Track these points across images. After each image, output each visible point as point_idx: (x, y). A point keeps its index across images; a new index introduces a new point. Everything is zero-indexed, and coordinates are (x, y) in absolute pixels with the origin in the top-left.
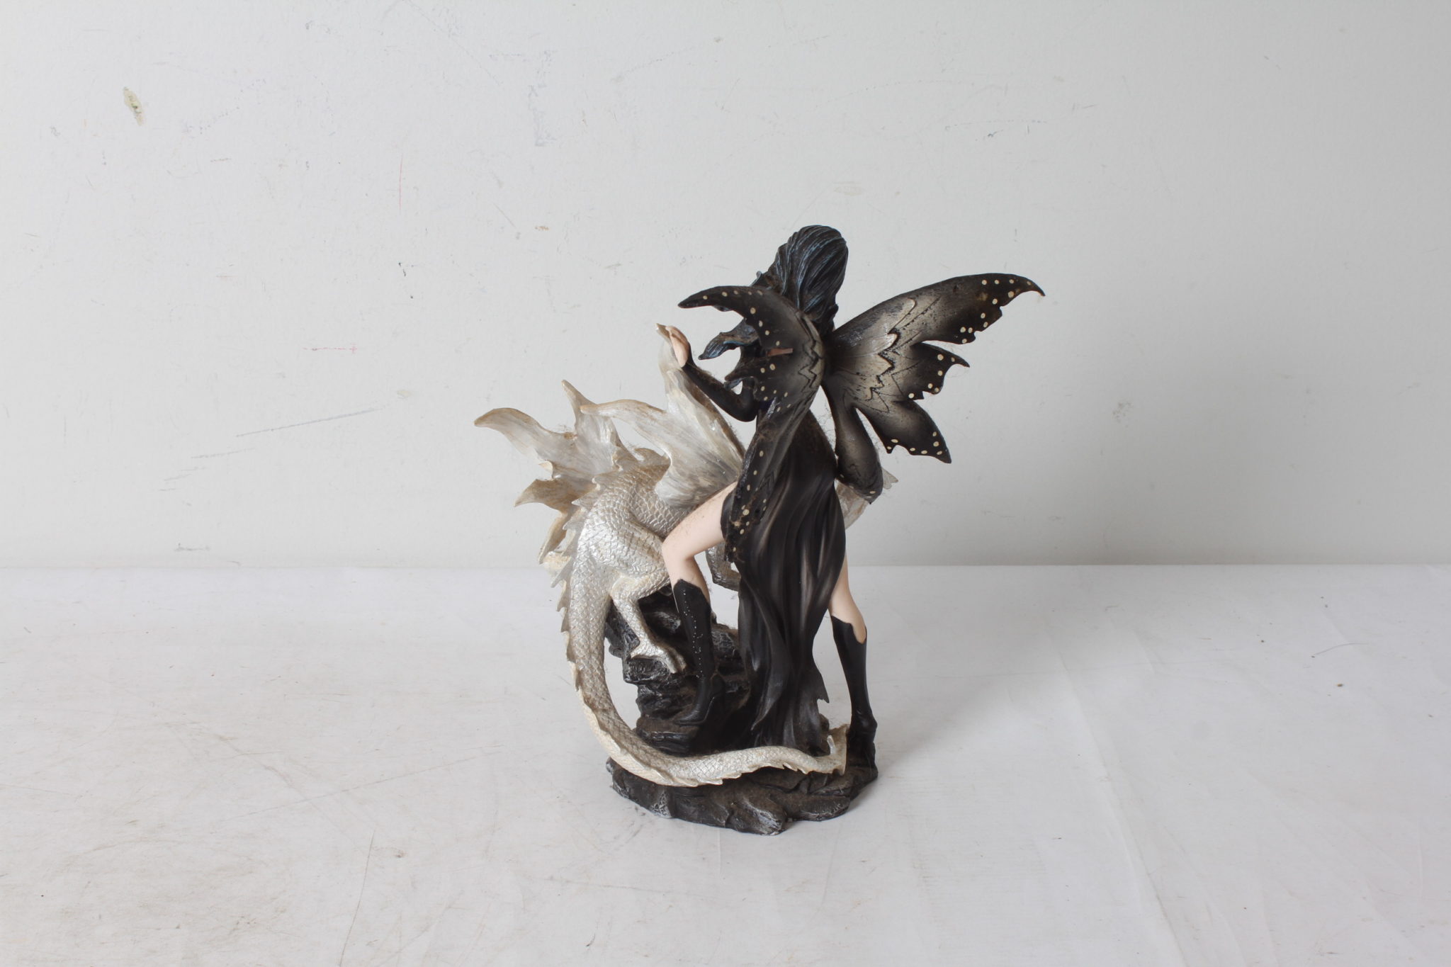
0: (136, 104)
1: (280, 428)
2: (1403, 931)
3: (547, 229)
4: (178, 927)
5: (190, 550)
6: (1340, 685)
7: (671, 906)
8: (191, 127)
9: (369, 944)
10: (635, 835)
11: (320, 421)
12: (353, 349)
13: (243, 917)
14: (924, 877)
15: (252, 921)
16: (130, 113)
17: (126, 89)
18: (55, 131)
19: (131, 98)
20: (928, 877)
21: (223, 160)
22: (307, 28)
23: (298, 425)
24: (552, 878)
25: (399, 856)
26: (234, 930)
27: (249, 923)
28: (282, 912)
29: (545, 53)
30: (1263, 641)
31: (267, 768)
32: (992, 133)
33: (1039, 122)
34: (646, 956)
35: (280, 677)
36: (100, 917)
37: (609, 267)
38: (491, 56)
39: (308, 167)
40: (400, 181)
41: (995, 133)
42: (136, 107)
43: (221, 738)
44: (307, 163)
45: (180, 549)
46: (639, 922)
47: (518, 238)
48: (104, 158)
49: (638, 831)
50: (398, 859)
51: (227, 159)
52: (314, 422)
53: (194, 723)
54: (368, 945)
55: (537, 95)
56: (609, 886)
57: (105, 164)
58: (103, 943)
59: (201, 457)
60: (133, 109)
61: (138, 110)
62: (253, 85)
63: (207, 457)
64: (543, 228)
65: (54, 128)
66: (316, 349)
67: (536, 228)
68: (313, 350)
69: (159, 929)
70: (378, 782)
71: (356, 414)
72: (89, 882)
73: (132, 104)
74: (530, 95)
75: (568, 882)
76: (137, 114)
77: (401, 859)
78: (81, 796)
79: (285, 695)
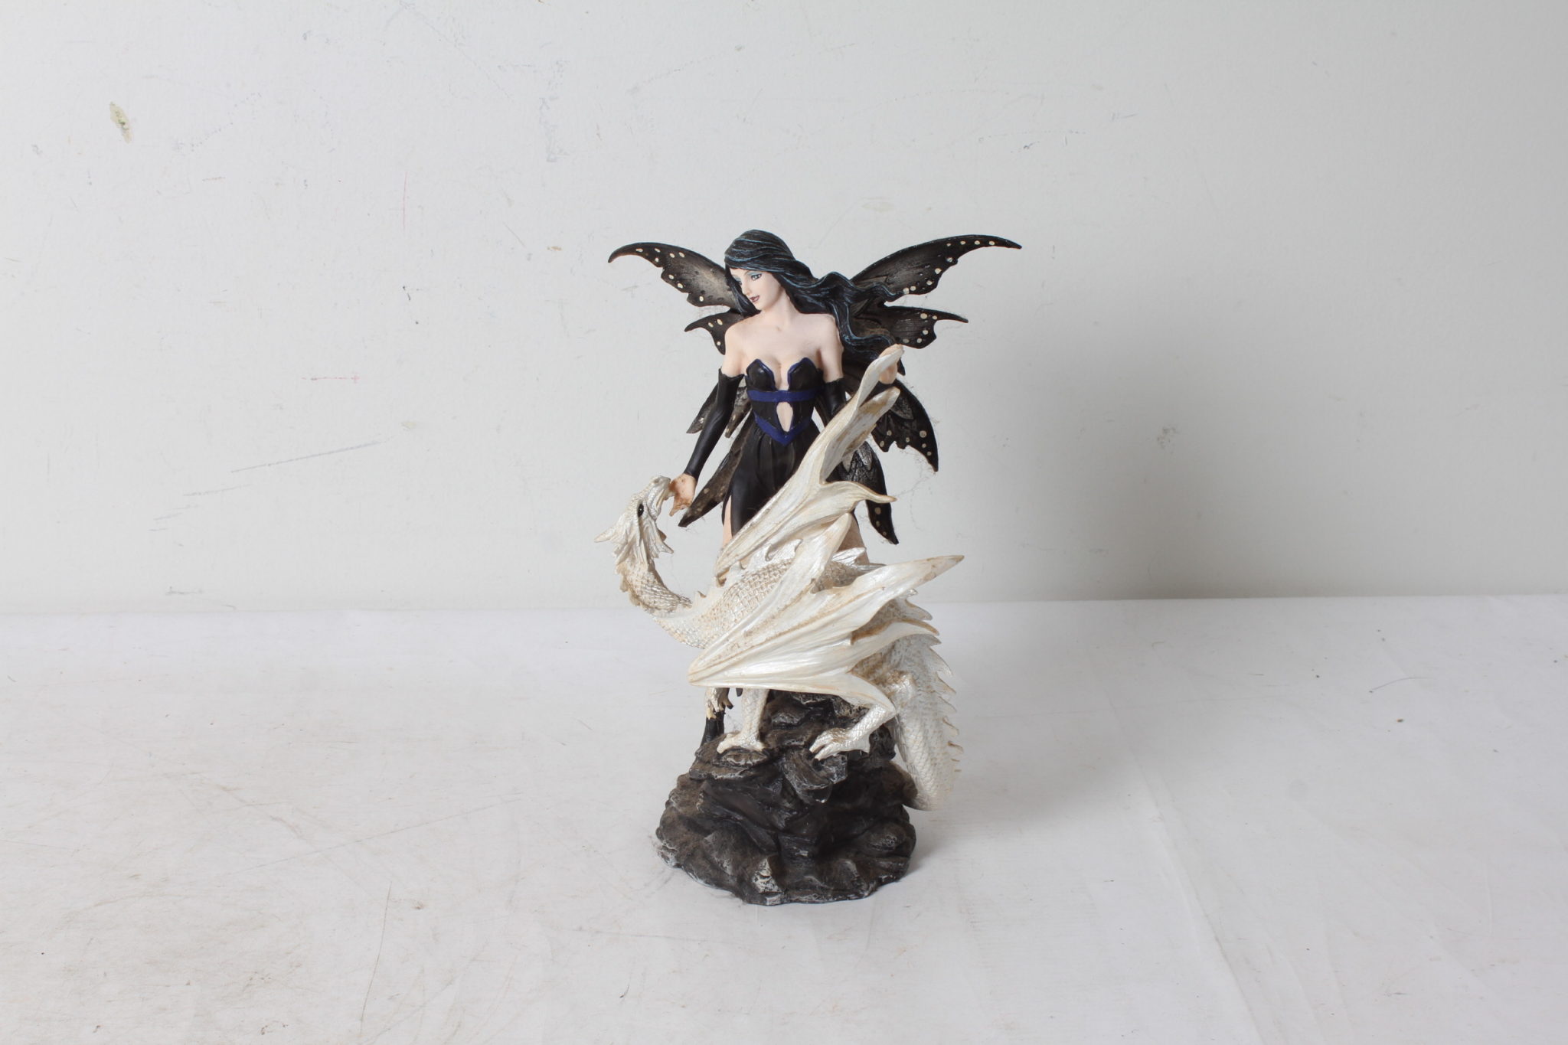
0: (123, 120)
1: (278, 463)
2: (1473, 970)
3: (560, 249)
4: (188, 984)
5: (182, 593)
6: (1400, 721)
7: (707, 955)
8: (182, 144)
9: (391, 998)
10: (666, 882)
11: (320, 455)
12: (355, 379)
13: (256, 973)
14: (972, 922)
15: (267, 976)
16: (117, 130)
17: (112, 104)
18: (37, 149)
19: (118, 113)
20: (975, 922)
21: (216, 179)
22: (305, 39)
23: (297, 459)
24: (580, 929)
25: (419, 908)
26: (248, 985)
27: (263, 979)
28: (297, 966)
29: (557, 63)
30: (1318, 676)
31: (275, 819)
32: (1028, 145)
33: (1077, 133)
34: (683, 1007)
35: (283, 725)
36: (105, 974)
37: (626, 289)
38: (499, 67)
39: (306, 185)
40: (404, 199)
41: (1031, 144)
42: (123, 124)
43: (224, 789)
44: (305, 181)
45: (172, 592)
46: (674, 972)
47: (529, 259)
48: (89, 177)
49: (669, 879)
50: (418, 911)
51: (220, 178)
52: (313, 456)
53: (194, 773)
54: (389, 999)
55: (548, 108)
56: (641, 936)
57: (90, 183)
58: (110, 1001)
59: (194, 494)
60: (120, 125)
61: (125, 126)
62: (247, 99)
63: (200, 494)
64: (555, 248)
65: (36, 146)
66: (316, 379)
67: (549, 249)
68: (312, 379)
69: (168, 986)
70: (392, 832)
71: (358, 447)
72: (92, 939)
73: (119, 121)
74: (541, 108)
75: (598, 932)
76: (125, 130)
77: (421, 910)
78: (79, 850)
79: (290, 744)
